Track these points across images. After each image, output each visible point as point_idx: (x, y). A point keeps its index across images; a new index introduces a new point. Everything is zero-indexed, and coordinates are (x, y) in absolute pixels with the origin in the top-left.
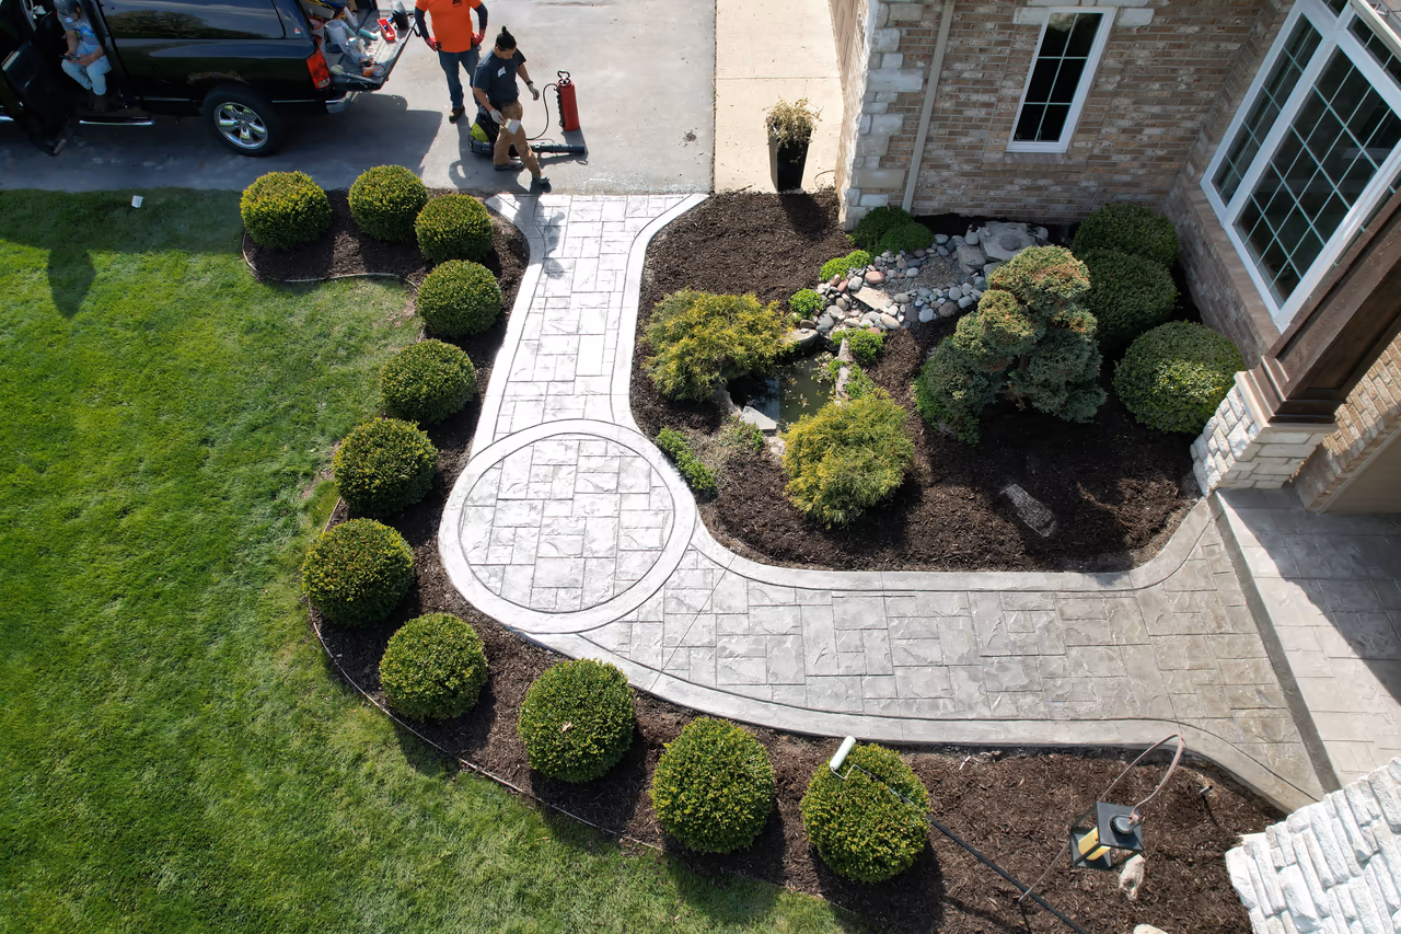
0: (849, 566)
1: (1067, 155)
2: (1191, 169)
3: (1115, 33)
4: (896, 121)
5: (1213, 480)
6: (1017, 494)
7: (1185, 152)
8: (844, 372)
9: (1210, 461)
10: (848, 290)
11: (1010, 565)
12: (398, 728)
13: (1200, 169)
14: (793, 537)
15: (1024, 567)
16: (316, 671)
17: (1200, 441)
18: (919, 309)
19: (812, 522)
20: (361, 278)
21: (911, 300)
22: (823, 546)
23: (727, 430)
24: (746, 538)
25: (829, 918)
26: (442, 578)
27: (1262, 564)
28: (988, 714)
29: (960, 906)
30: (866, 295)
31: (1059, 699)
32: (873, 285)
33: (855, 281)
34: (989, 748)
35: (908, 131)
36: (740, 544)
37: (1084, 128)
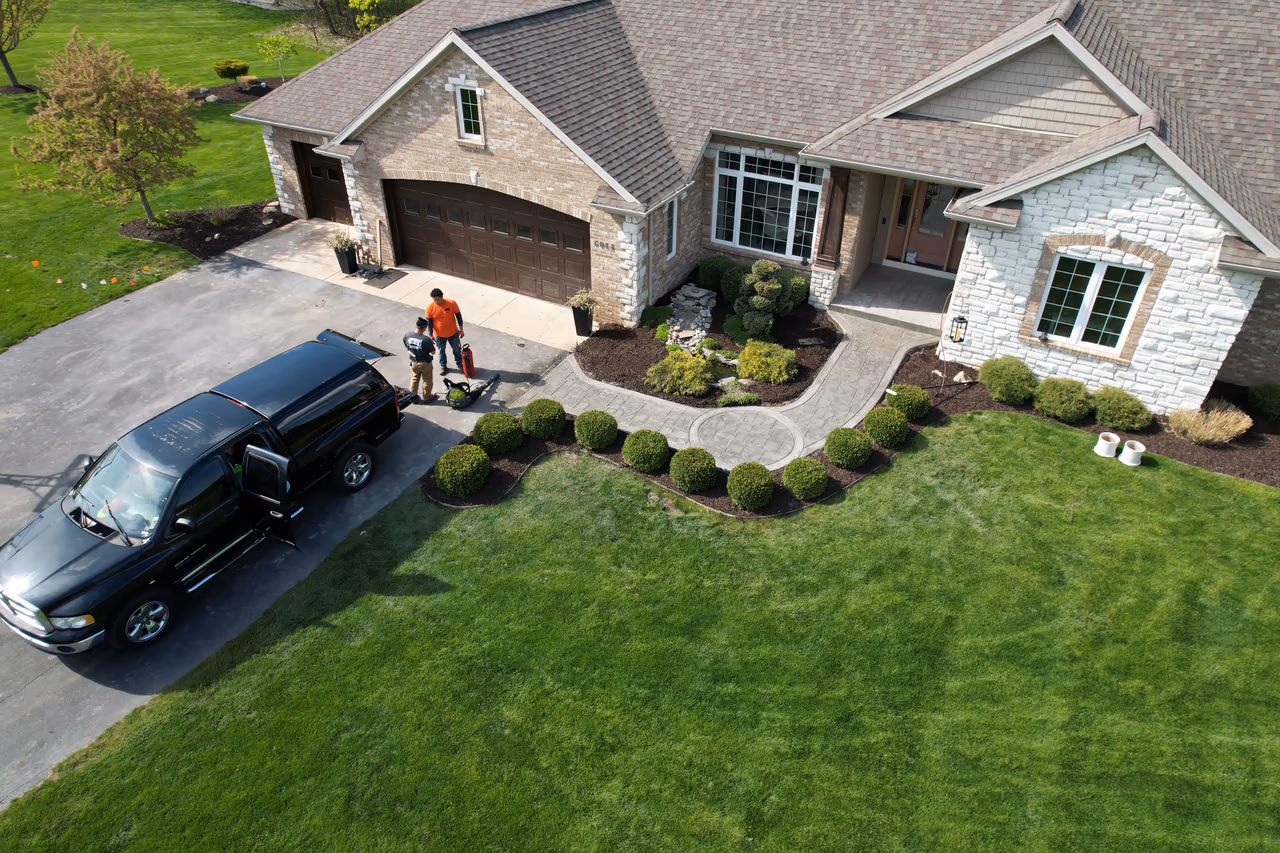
1: (677, 254)
2: (705, 239)
3: (679, 202)
4: (645, 268)
5: (827, 302)
6: (801, 341)
7: (703, 234)
8: (719, 355)
9: (821, 299)
10: (677, 337)
11: (829, 353)
12: (821, 503)
13: (709, 236)
15: (832, 351)
16: (780, 522)
17: (811, 298)
18: (703, 326)
19: (789, 382)
20: (530, 467)
21: (697, 325)
23: (728, 388)
24: (784, 400)
25: (932, 428)
27: (862, 309)
29: (937, 405)
30: (683, 335)
31: (882, 362)
32: (679, 331)
33: (674, 334)
35: (648, 271)
36: (787, 402)
37: (679, 241)
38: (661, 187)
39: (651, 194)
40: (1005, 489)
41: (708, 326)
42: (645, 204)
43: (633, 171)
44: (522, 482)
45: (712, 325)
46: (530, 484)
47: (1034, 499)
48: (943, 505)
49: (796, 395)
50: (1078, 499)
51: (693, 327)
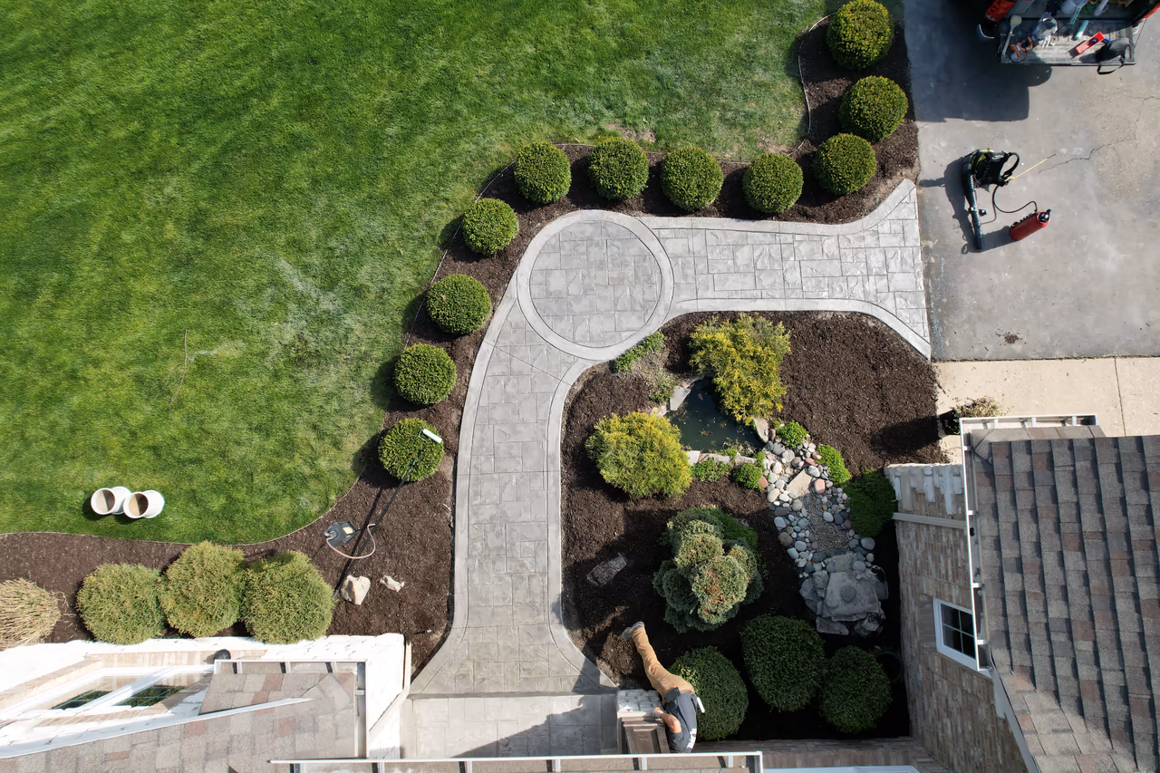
0: (564, 452)
1: (938, 653)
6: (618, 564)
8: (726, 459)
10: (807, 466)
11: (566, 550)
14: (583, 419)
15: (565, 558)
18: (786, 517)
20: (806, 108)
21: (796, 513)
22: (577, 437)
23: (668, 378)
24: (582, 391)
26: (550, 218)
28: (472, 521)
29: (378, 496)
30: (802, 479)
31: (480, 564)
32: (812, 485)
34: (454, 521)
35: (929, 507)
36: (579, 388)
38: (1009, 553)
39: (1004, 498)
40: (263, 354)
41: (780, 522)
42: (983, 451)
43: (1090, 523)
44: (796, 82)
45: (774, 532)
46: (786, 86)
47: (227, 351)
48: (329, 284)
49: (571, 413)
50: (178, 379)
51: (799, 505)
